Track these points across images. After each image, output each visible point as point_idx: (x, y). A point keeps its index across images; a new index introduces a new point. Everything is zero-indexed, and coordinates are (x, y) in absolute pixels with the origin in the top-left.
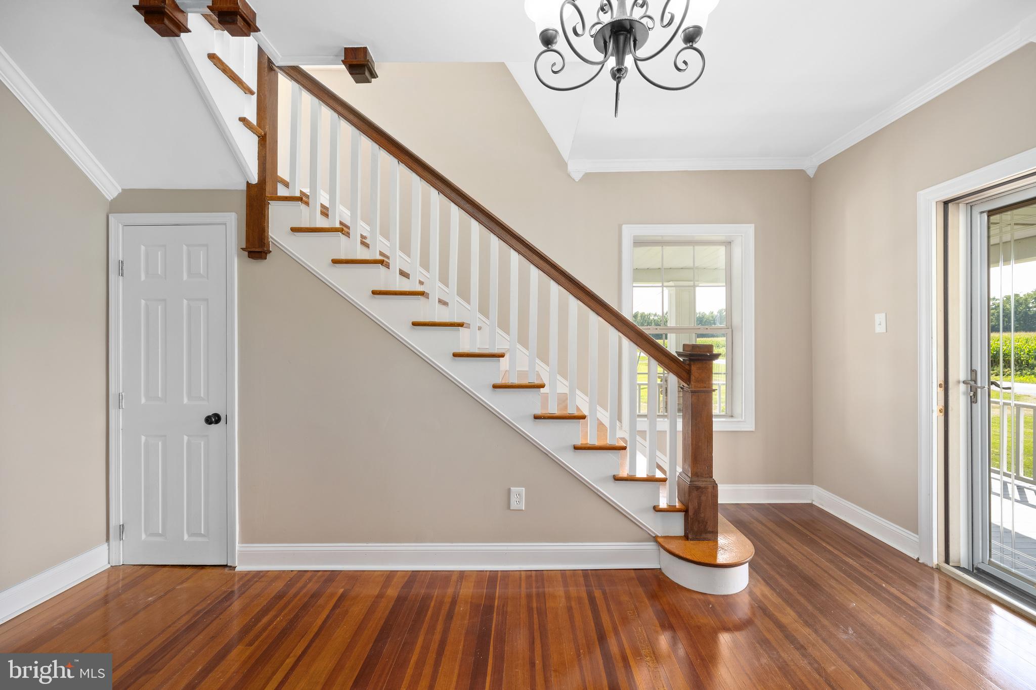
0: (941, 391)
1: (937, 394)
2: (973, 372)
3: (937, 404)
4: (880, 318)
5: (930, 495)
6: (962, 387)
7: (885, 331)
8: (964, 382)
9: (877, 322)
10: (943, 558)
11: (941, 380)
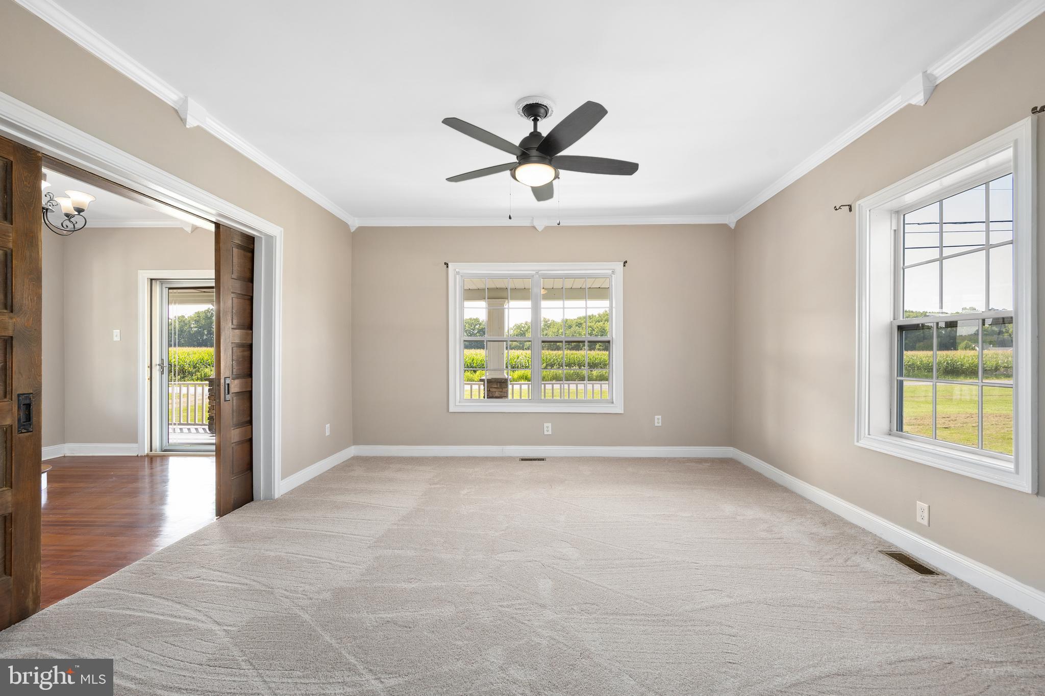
0: (149, 369)
1: (147, 370)
2: (162, 360)
3: (147, 376)
4: (116, 332)
5: (144, 420)
6: (158, 367)
7: (119, 340)
8: (159, 365)
9: (115, 334)
10: (149, 450)
11: (149, 365)
